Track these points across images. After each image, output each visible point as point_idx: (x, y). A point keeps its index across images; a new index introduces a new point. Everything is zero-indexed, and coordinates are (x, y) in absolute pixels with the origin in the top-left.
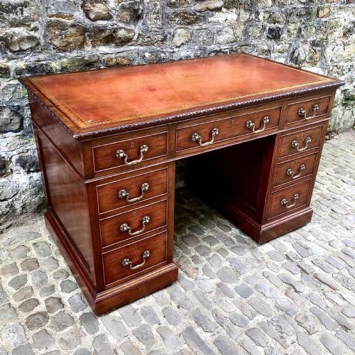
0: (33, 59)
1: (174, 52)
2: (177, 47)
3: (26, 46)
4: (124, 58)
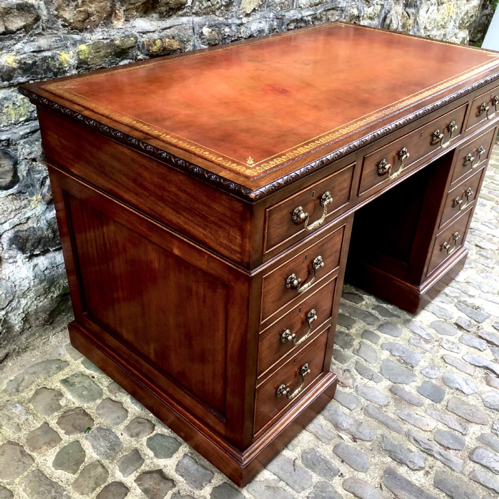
0: (29, 48)
1: (242, 24)
2: (248, 15)
3: (17, 23)
4: (173, 38)
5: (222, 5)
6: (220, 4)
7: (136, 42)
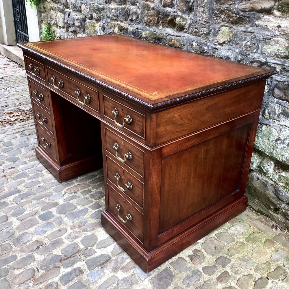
1: (216, 48)
2: (219, 44)
4: (178, 41)
5: (204, 33)
6: (203, 32)
7: (163, 37)
